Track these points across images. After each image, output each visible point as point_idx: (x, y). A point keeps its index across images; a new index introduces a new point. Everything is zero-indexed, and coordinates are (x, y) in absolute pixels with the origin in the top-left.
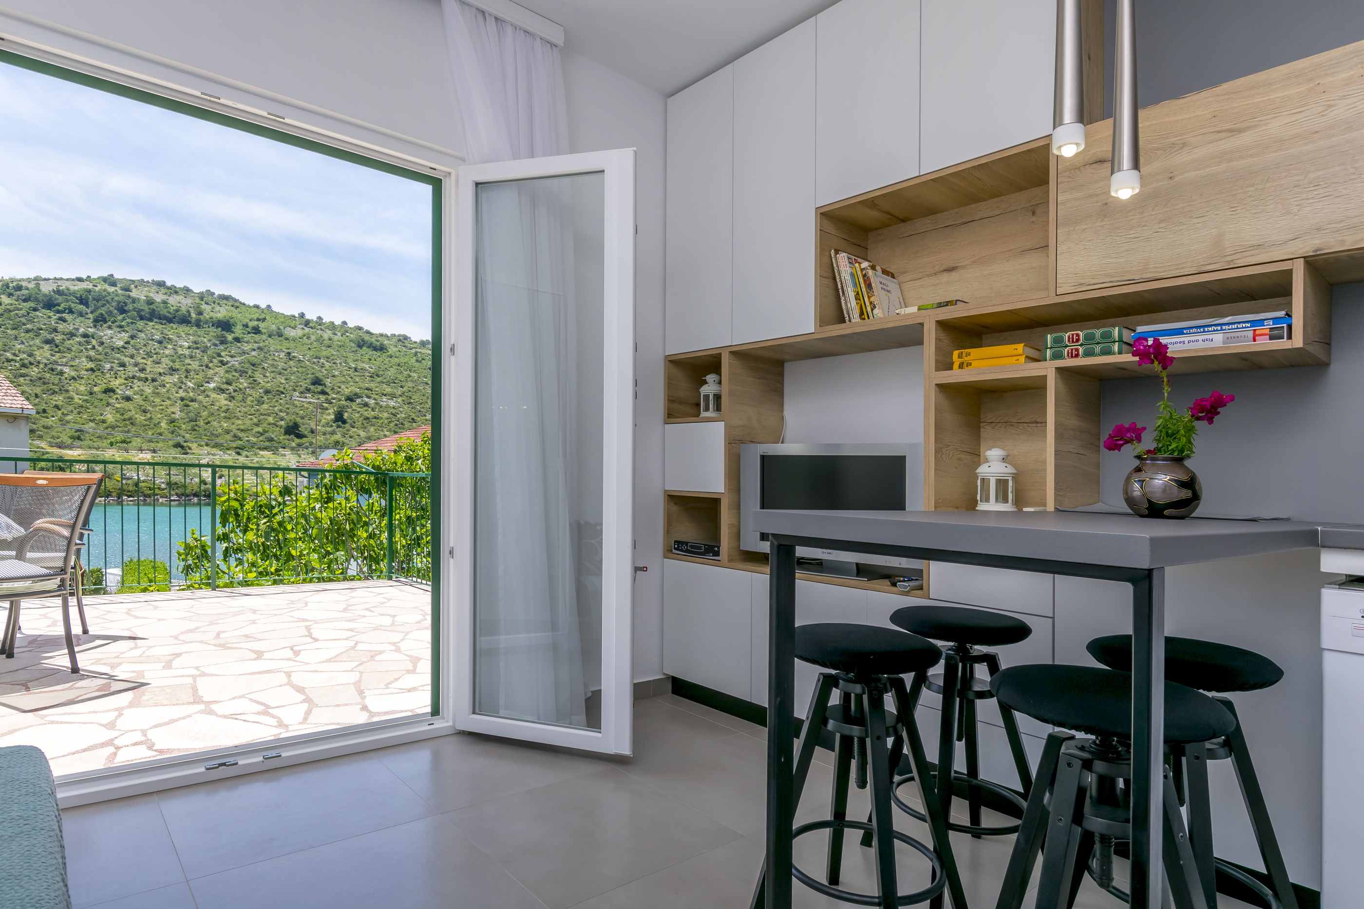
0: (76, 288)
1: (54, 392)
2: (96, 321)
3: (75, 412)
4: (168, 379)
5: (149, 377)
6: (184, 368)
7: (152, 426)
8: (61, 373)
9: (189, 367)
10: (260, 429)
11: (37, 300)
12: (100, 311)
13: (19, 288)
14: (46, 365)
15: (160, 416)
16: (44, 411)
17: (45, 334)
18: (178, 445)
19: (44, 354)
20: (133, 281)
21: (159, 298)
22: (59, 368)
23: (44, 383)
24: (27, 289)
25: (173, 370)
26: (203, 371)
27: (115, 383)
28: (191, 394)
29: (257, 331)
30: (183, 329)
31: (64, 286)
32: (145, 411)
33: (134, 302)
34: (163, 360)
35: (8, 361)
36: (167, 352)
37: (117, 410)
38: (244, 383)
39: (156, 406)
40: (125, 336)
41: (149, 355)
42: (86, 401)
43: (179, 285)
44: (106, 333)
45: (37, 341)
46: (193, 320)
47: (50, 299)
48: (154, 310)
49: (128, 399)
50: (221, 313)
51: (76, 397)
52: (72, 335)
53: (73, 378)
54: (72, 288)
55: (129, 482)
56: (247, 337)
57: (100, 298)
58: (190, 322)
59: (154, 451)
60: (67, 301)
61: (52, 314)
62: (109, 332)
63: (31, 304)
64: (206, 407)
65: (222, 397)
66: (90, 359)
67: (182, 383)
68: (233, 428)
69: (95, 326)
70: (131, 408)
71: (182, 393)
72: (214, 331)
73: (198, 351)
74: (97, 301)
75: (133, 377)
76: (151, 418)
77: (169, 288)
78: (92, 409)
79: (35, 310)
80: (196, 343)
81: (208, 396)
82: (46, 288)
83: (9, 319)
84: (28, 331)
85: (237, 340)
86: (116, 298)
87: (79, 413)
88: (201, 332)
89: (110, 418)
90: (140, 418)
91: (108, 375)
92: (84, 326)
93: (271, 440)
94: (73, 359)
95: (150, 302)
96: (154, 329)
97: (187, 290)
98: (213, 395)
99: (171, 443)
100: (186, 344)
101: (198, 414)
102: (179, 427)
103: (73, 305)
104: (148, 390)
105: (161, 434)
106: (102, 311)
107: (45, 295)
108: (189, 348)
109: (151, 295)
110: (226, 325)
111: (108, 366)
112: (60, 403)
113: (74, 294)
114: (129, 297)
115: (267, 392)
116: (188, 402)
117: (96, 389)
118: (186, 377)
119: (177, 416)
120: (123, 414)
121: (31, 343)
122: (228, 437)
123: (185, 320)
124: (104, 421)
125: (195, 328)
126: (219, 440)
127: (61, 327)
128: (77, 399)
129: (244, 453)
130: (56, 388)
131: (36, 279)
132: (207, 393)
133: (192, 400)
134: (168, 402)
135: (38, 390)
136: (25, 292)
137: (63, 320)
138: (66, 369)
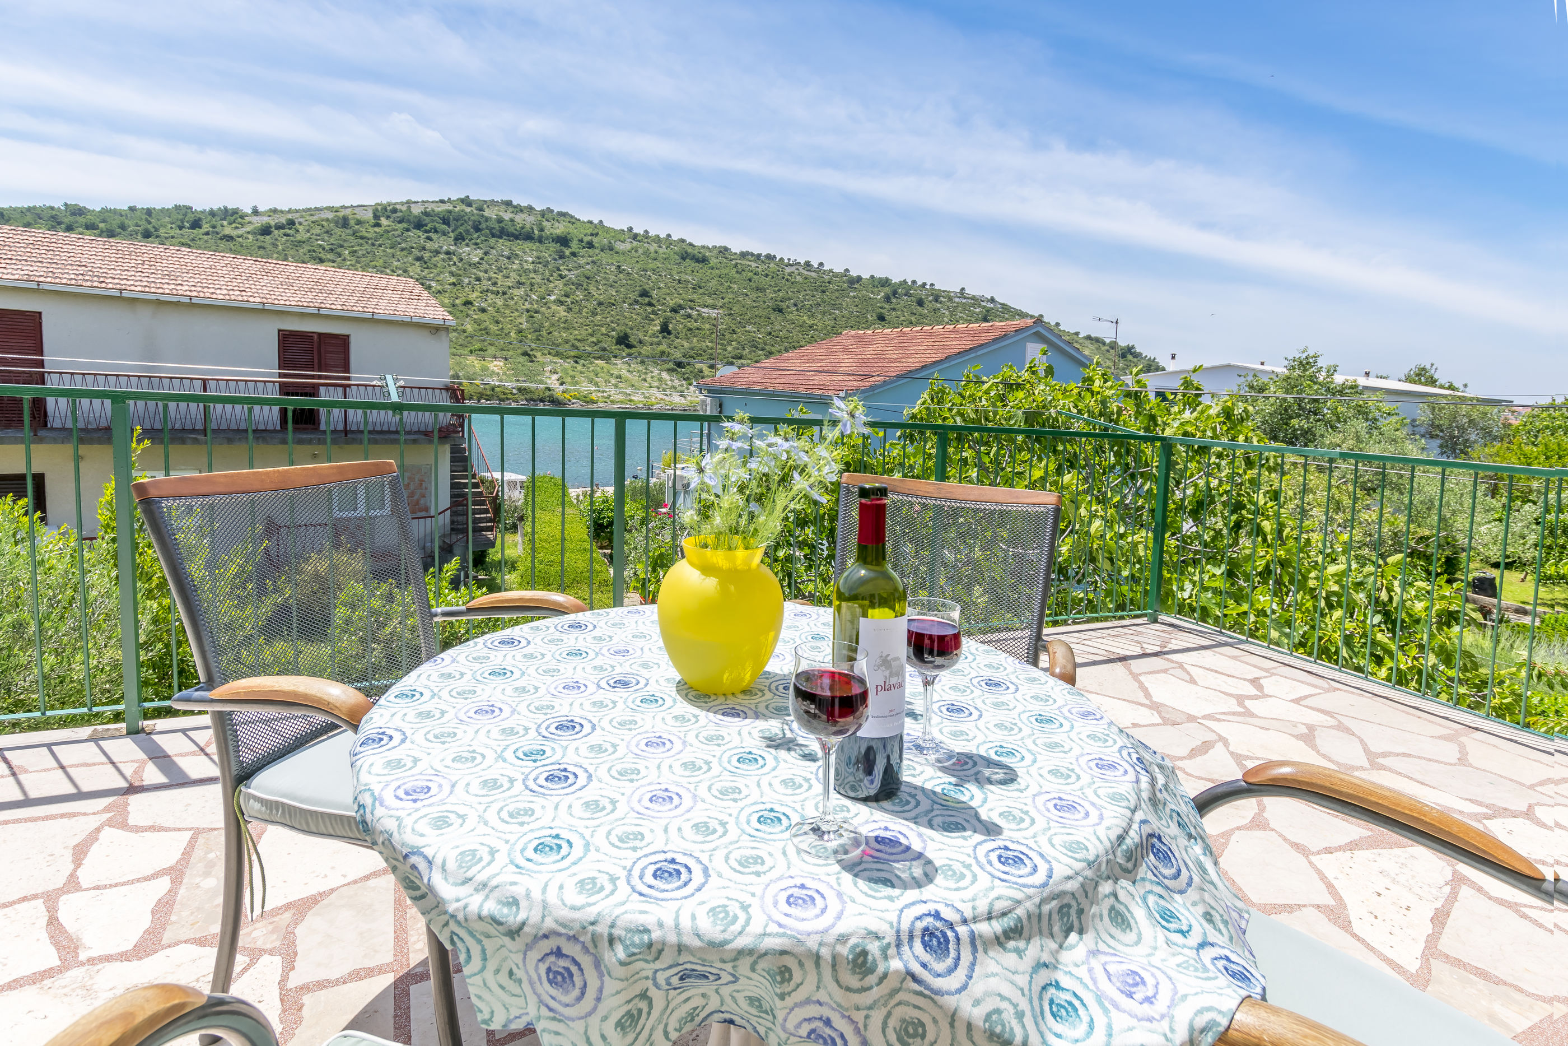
2: (456, 239)
4: (516, 292)
5: (500, 290)
6: (529, 282)
7: (504, 335)
9: (533, 281)
10: (594, 339)
11: (409, 221)
12: (459, 230)
13: (395, 211)
15: (509, 326)
17: (416, 252)
18: (525, 354)
20: (486, 201)
21: (507, 216)
24: (401, 211)
25: (520, 284)
26: (545, 284)
27: (473, 296)
28: (535, 306)
29: (591, 245)
30: (528, 245)
32: (497, 322)
33: (486, 221)
34: (511, 274)
36: (515, 267)
37: (475, 321)
38: (580, 295)
39: (506, 317)
40: (480, 252)
41: (500, 270)
43: (523, 203)
44: (464, 250)
45: (410, 259)
46: (536, 237)
47: (419, 220)
48: (503, 228)
49: (484, 310)
50: (560, 229)
52: (437, 252)
54: (437, 209)
56: (583, 252)
57: (459, 218)
58: (533, 239)
59: (506, 359)
60: (433, 221)
61: (419, 233)
62: (467, 249)
63: (405, 225)
64: (548, 318)
65: (561, 308)
66: (452, 274)
67: (528, 295)
68: (572, 337)
69: (455, 244)
70: (486, 319)
71: (527, 306)
72: (554, 247)
73: (540, 266)
74: (457, 221)
75: (487, 291)
76: (502, 328)
77: (515, 207)
79: (408, 230)
80: (538, 258)
81: (549, 308)
82: (416, 210)
83: (388, 239)
84: (402, 250)
85: (574, 254)
86: (472, 218)
88: (542, 248)
89: (469, 328)
90: (494, 328)
91: (467, 289)
92: (446, 244)
93: (604, 349)
94: (438, 274)
95: (500, 220)
96: (503, 246)
97: (530, 209)
98: (554, 307)
99: (519, 351)
100: (530, 259)
101: (541, 325)
102: (525, 337)
103: (437, 225)
104: (500, 303)
105: (511, 343)
106: (461, 230)
107: (416, 217)
108: (533, 263)
109: (501, 214)
110: (563, 241)
111: (466, 281)
113: (438, 215)
114: (483, 216)
115: (600, 304)
116: (532, 314)
117: (457, 301)
118: (531, 290)
119: (524, 327)
120: (479, 325)
122: (567, 346)
123: (529, 237)
124: (466, 331)
125: (537, 244)
126: (560, 349)
127: (429, 245)
129: (582, 362)
131: (408, 202)
132: (548, 305)
133: (536, 312)
134: (516, 314)
136: (399, 214)
137: (429, 239)
138: (433, 284)
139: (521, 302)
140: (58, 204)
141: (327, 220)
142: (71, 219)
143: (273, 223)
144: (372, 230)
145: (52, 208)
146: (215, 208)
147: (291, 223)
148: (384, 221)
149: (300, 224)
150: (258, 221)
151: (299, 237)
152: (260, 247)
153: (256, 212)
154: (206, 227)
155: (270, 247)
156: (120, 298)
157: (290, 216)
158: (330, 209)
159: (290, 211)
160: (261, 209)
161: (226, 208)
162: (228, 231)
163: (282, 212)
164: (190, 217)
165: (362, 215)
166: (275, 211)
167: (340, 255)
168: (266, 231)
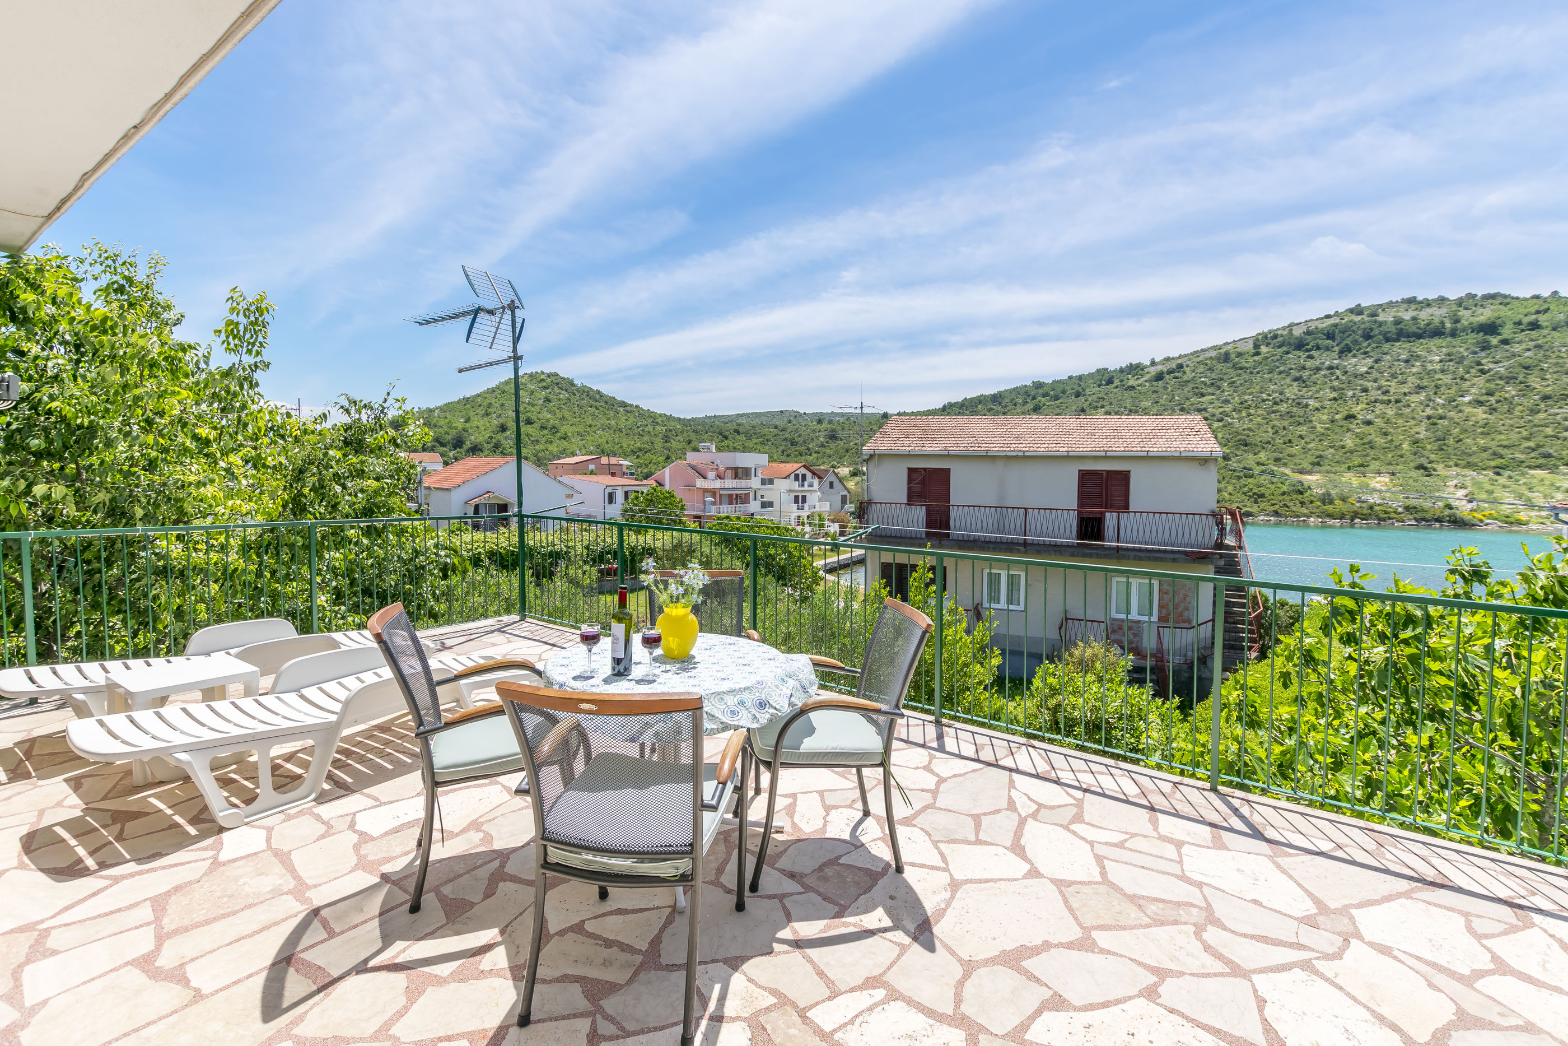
0: (1324, 325)
1: (1300, 424)
2: (1341, 352)
3: (1317, 440)
4: (1414, 398)
5: (1392, 399)
6: (1433, 384)
7: (1393, 447)
8: (1307, 406)
9: (1440, 382)
10: (1532, 444)
11: (1289, 344)
12: (1345, 342)
13: (1275, 337)
14: (1294, 400)
15: (1402, 437)
16: (1290, 441)
17: (1295, 373)
18: (1421, 467)
19: (1293, 391)
20: (1381, 305)
21: (1407, 316)
22: (1305, 401)
23: (1292, 417)
24: (1282, 336)
25: (1420, 388)
26: (1457, 384)
27: (1356, 409)
28: (1440, 411)
29: (1535, 326)
30: (1434, 343)
31: (1312, 326)
32: (1386, 434)
33: (1380, 326)
34: (1409, 379)
35: (1264, 401)
36: (1414, 370)
37: (1357, 435)
38: (1511, 391)
39: (1398, 427)
40: (1369, 361)
41: (1394, 376)
42: (1328, 429)
43: (1432, 296)
44: (1350, 362)
45: (1288, 380)
46: (1447, 331)
47: (1301, 341)
48: (1401, 329)
49: (1369, 423)
50: (1485, 315)
51: (1318, 426)
52: (1318, 369)
53: (1317, 409)
54: (1321, 326)
55: (1364, 505)
56: (1520, 337)
57: (1346, 330)
58: (1443, 334)
59: (1393, 474)
60: (1315, 339)
61: (1300, 353)
62: (1354, 360)
63: (1285, 349)
64: (1458, 424)
65: (1480, 410)
66: (1333, 389)
67: (1430, 400)
68: (1493, 444)
69: (1340, 357)
70: (1372, 431)
71: (1429, 411)
72: (1472, 338)
73: (1451, 363)
74: (1343, 333)
75: (1375, 401)
76: (1392, 440)
77: (1420, 303)
78: (1333, 436)
79: (1287, 353)
80: (1449, 355)
81: (1461, 411)
82: (1297, 332)
83: (1267, 365)
84: (1280, 373)
85: (1505, 342)
86: (1363, 326)
87: (1320, 441)
88: (1456, 342)
89: (1349, 443)
90: (1380, 441)
91: (1350, 402)
92: (1328, 359)
93: (1548, 456)
94: (1318, 392)
95: (1398, 322)
96: (1401, 349)
97: (1442, 300)
98: (1468, 410)
99: (1412, 464)
100: (1437, 358)
101: (1448, 432)
102: (1423, 448)
103: (1320, 342)
104: (1390, 412)
105: (1401, 456)
106: (1348, 341)
107: (1297, 338)
108: (1441, 361)
109: (1400, 314)
110: (1490, 328)
111: (1350, 393)
112: (1304, 433)
113: (1322, 331)
114: (1376, 321)
115: (1545, 398)
116: (1435, 420)
117: (1337, 417)
118: (1435, 393)
119: (1421, 436)
120: (1362, 439)
121: (1283, 382)
122: (1485, 455)
123: (1437, 332)
124: (1343, 447)
125: (1449, 339)
126: (1473, 459)
127: (1309, 364)
128: (1319, 428)
129: (1507, 473)
130: (1301, 420)
131: (1291, 325)
132: (1460, 408)
133: (1441, 418)
134: (1413, 422)
135: (1286, 423)
136: (1280, 339)
137: (1311, 357)
138: (1311, 402)
139: (1419, 410)
140: (1029, 383)
141: (1211, 358)
142: (1035, 391)
143: (1165, 370)
144: (1251, 360)
145: (1026, 386)
146: (1124, 366)
147: (1180, 367)
148: (1264, 349)
149: (1187, 366)
150: (1153, 371)
151: (1185, 378)
152: (1154, 392)
153: (1153, 363)
154: (1117, 382)
155: (1162, 390)
156: (986, 456)
157: (1179, 361)
158: (1214, 348)
159: (1180, 357)
160: (1157, 360)
161: (1131, 364)
162: (1132, 382)
163: (1173, 359)
164: (1107, 376)
165: (1242, 348)
166: (1168, 359)
167: (1219, 388)
168: (1159, 377)
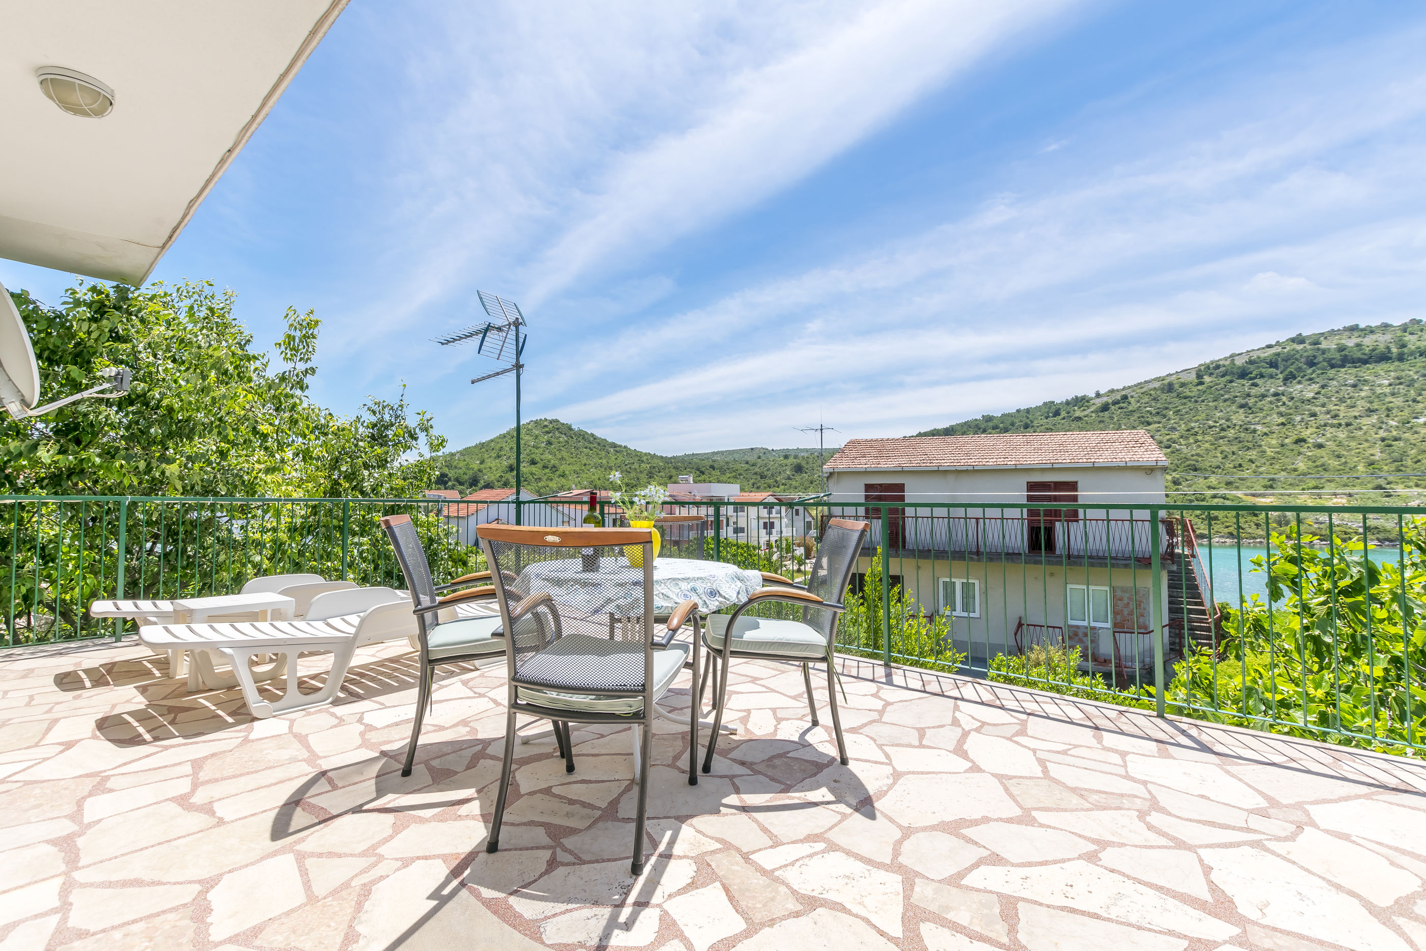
0: (1266, 355)
1: (1249, 449)
2: (1286, 379)
3: (1268, 463)
4: (1365, 421)
5: (1343, 422)
6: (1384, 407)
7: (1347, 470)
8: (1255, 431)
9: (1391, 405)
11: (1232, 373)
12: (1289, 370)
13: (1218, 367)
14: (1241, 426)
15: (1356, 459)
16: (1240, 465)
17: (1240, 400)
18: (1379, 488)
19: (1239, 417)
20: (1322, 334)
21: (1351, 343)
22: (1253, 427)
23: (1240, 442)
24: (1224, 366)
25: (1370, 411)
26: (1409, 406)
27: (1306, 433)
28: (1394, 433)
30: (1381, 368)
31: (1254, 356)
32: (1339, 456)
33: (1324, 353)
34: (1358, 403)
35: (1210, 427)
36: (1363, 394)
37: (1309, 458)
39: (1351, 450)
40: (1315, 387)
41: (1342, 400)
42: (1278, 453)
43: (1375, 323)
44: (1296, 388)
45: (1234, 408)
46: (1394, 355)
47: (1244, 370)
48: (1346, 356)
49: (1320, 446)
51: (1268, 450)
52: (1264, 396)
53: (1266, 434)
54: (1262, 355)
55: (1322, 526)
57: (1289, 358)
58: (1390, 358)
59: (1350, 496)
60: (1258, 367)
61: (1245, 382)
62: (1299, 386)
63: (1228, 378)
64: (1414, 445)
66: (1281, 414)
67: (1382, 422)
69: (1285, 384)
70: (1324, 454)
71: (1382, 434)
73: (1401, 387)
74: (1286, 361)
75: (1325, 425)
76: (1346, 462)
77: (1362, 330)
78: (1284, 460)
79: (1231, 382)
80: (1398, 378)
81: (1416, 433)
82: (1239, 362)
83: (1211, 394)
84: (1225, 401)
86: (1305, 354)
87: (1271, 464)
88: (1403, 366)
89: (1302, 466)
90: (1334, 463)
91: (1299, 427)
92: (1273, 386)
94: (1265, 417)
95: (1341, 349)
96: (1348, 375)
97: (1386, 327)
99: (1370, 486)
100: (1386, 382)
101: (1404, 454)
102: (1379, 469)
103: (1263, 370)
104: (1342, 435)
105: (1358, 478)
106: (1292, 369)
107: (1239, 368)
108: (1390, 385)
109: (1343, 341)
111: (1298, 418)
112: (1253, 457)
113: (1264, 360)
114: (1319, 349)
116: (1390, 442)
117: (1287, 441)
118: (1388, 416)
119: (1377, 458)
120: (1315, 462)
121: (1228, 410)
123: (1384, 357)
124: (1295, 470)
125: (1396, 363)
127: (1254, 391)
128: (1269, 452)
130: (1250, 445)
131: (1232, 356)
132: (1415, 429)
133: (1396, 439)
134: (1366, 445)
135: (1235, 448)
136: (1222, 369)
137: (1256, 385)
138: (1259, 427)
139: (1372, 432)
140: (979, 417)
141: (1155, 389)
142: (985, 424)
143: (1110, 401)
144: (1195, 389)
145: (976, 420)
146: (1069, 399)
147: (1125, 398)
148: (1207, 379)
149: (1132, 397)
150: (1099, 402)
151: (1131, 408)
152: (1100, 422)
153: (1098, 395)
154: (1063, 414)
155: (1107, 420)
156: (938, 471)
157: (1124, 393)
158: (1157, 379)
159: (1124, 389)
160: (1102, 392)
161: (1076, 397)
162: (1078, 414)
163: (1118, 390)
164: (1053, 409)
165: (1185, 378)
166: (1112, 391)
167: (1165, 416)
168: (1105, 408)
